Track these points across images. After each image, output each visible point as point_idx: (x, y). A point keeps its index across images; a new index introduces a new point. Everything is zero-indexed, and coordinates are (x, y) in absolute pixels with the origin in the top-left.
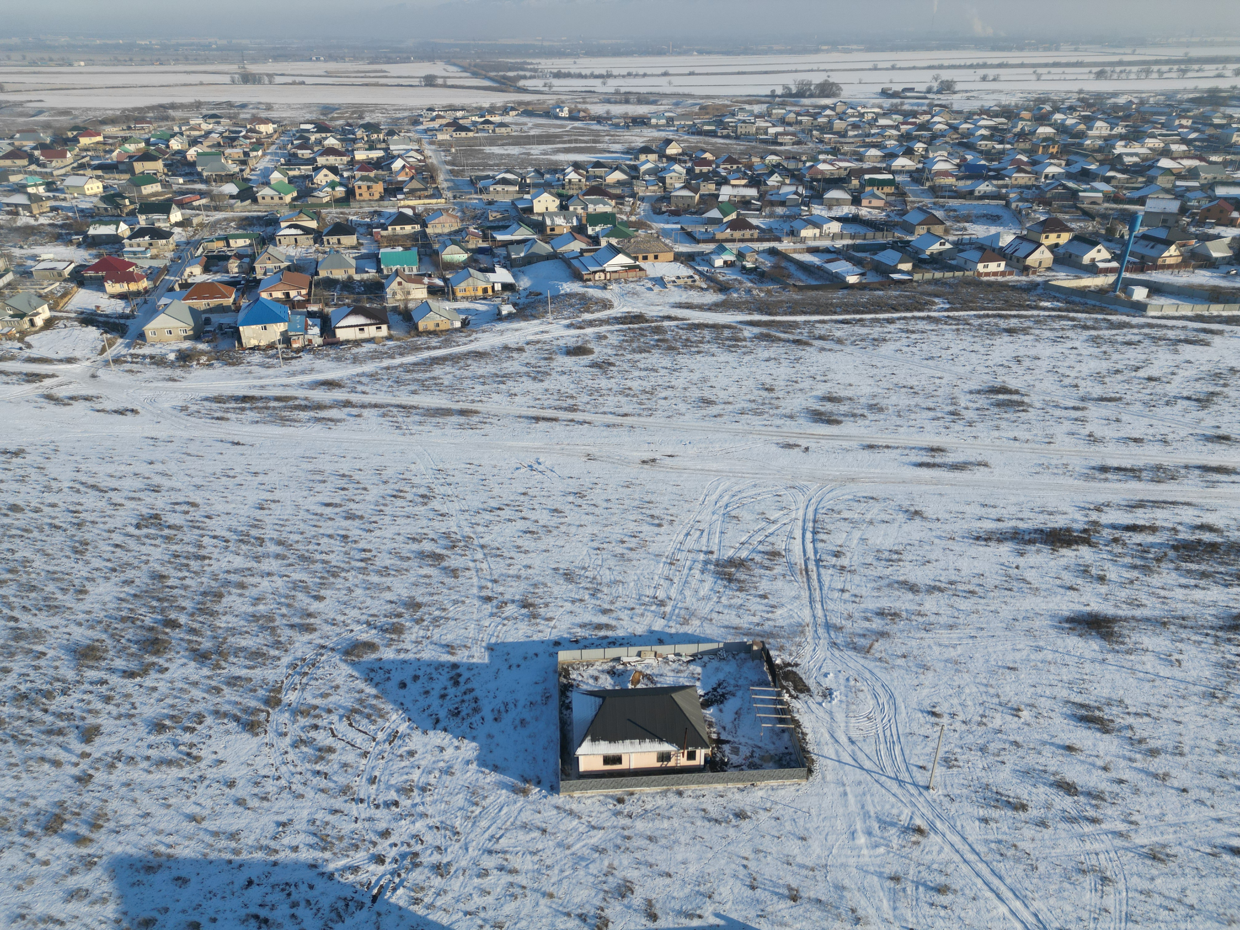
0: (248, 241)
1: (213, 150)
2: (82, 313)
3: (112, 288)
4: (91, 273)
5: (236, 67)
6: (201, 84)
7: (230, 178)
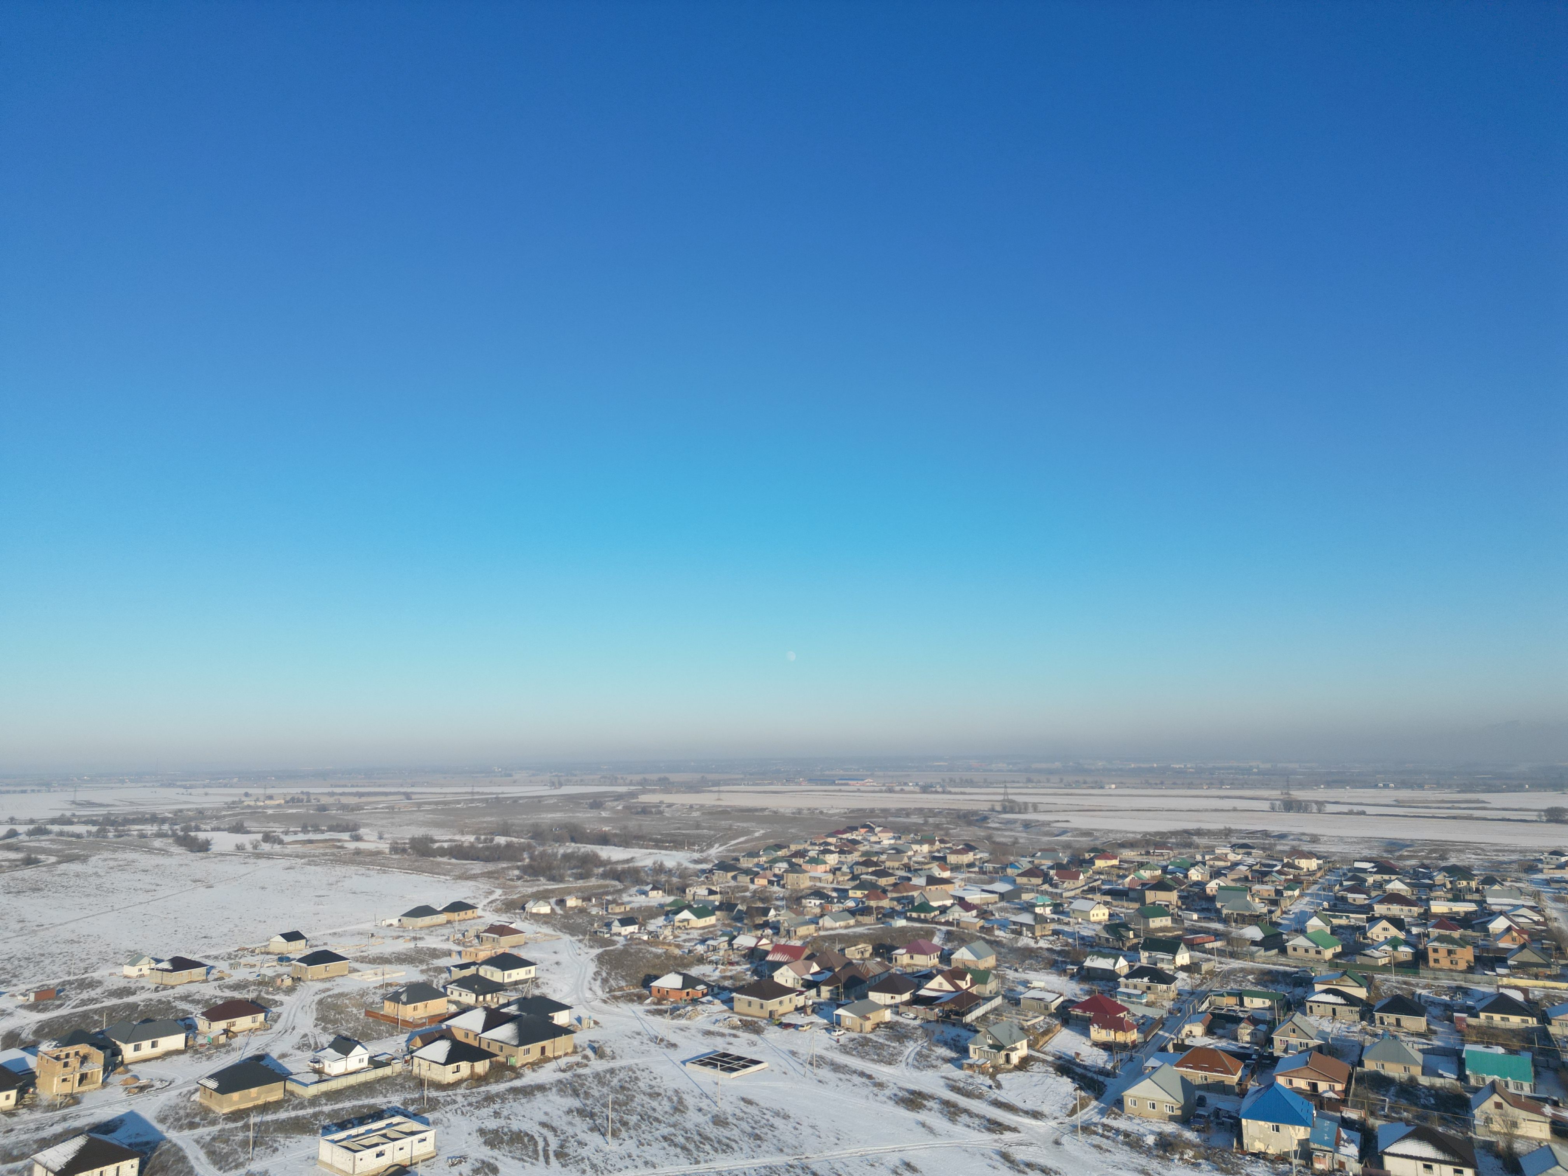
0: (1268, 1003)
1: (1238, 885)
2: (1060, 1058)
3: (1098, 1034)
4: (1078, 1012)
5: (1279, 792)
6: (1235, 810)
7: (1255, 919)
